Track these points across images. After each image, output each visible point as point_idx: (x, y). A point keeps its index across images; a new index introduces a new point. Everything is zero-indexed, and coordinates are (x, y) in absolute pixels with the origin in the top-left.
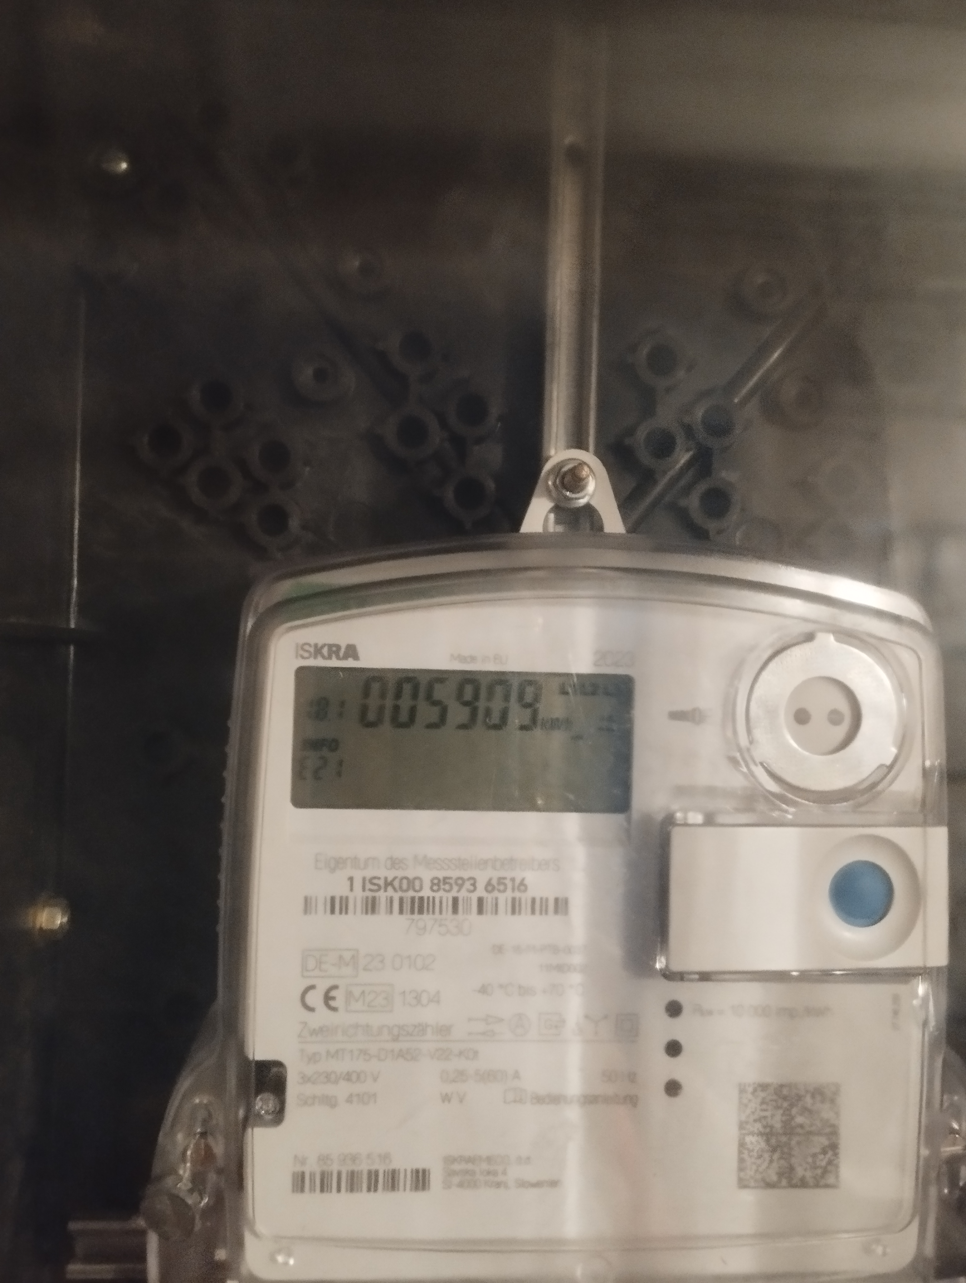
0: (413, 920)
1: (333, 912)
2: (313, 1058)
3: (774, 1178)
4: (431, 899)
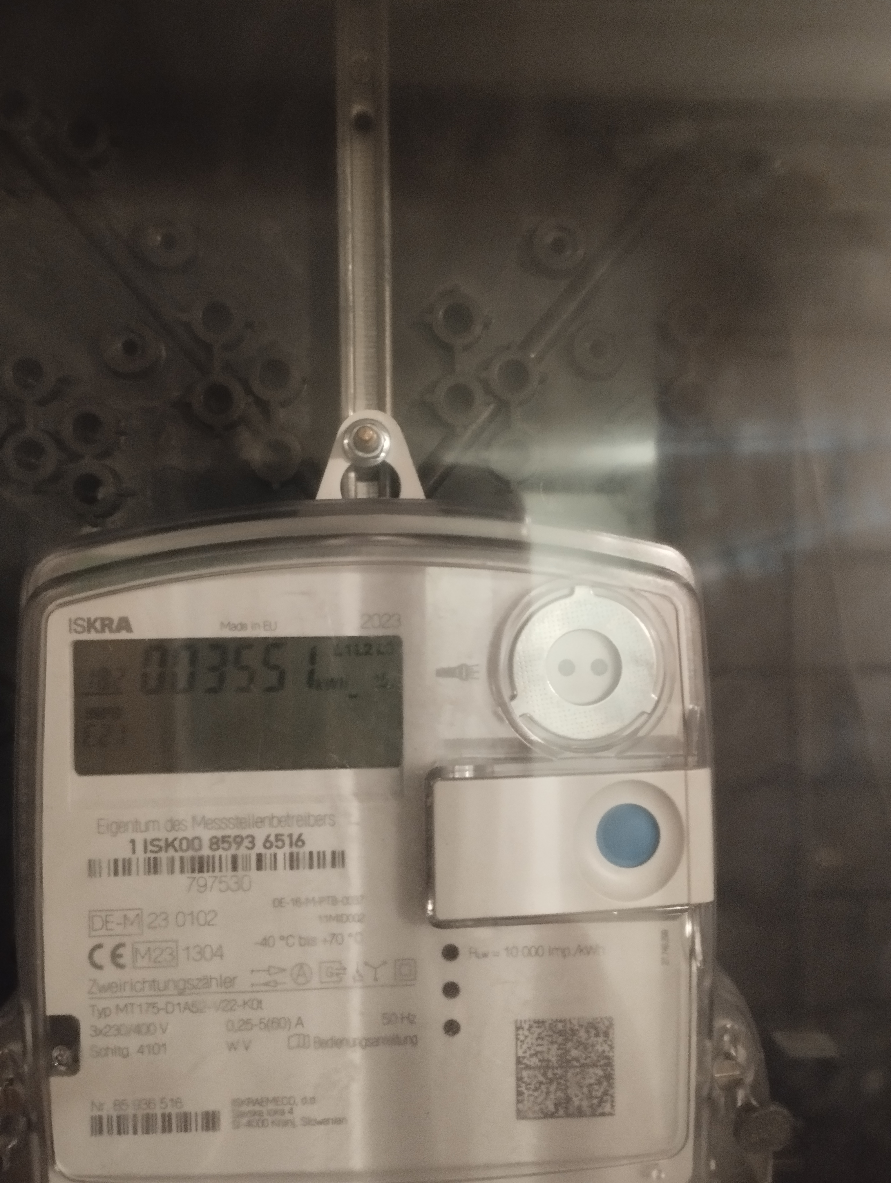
0: (194, 878)
1: (116, 874)
2: (103, 1013)
3: (552, 1108)
4: (211, 857)
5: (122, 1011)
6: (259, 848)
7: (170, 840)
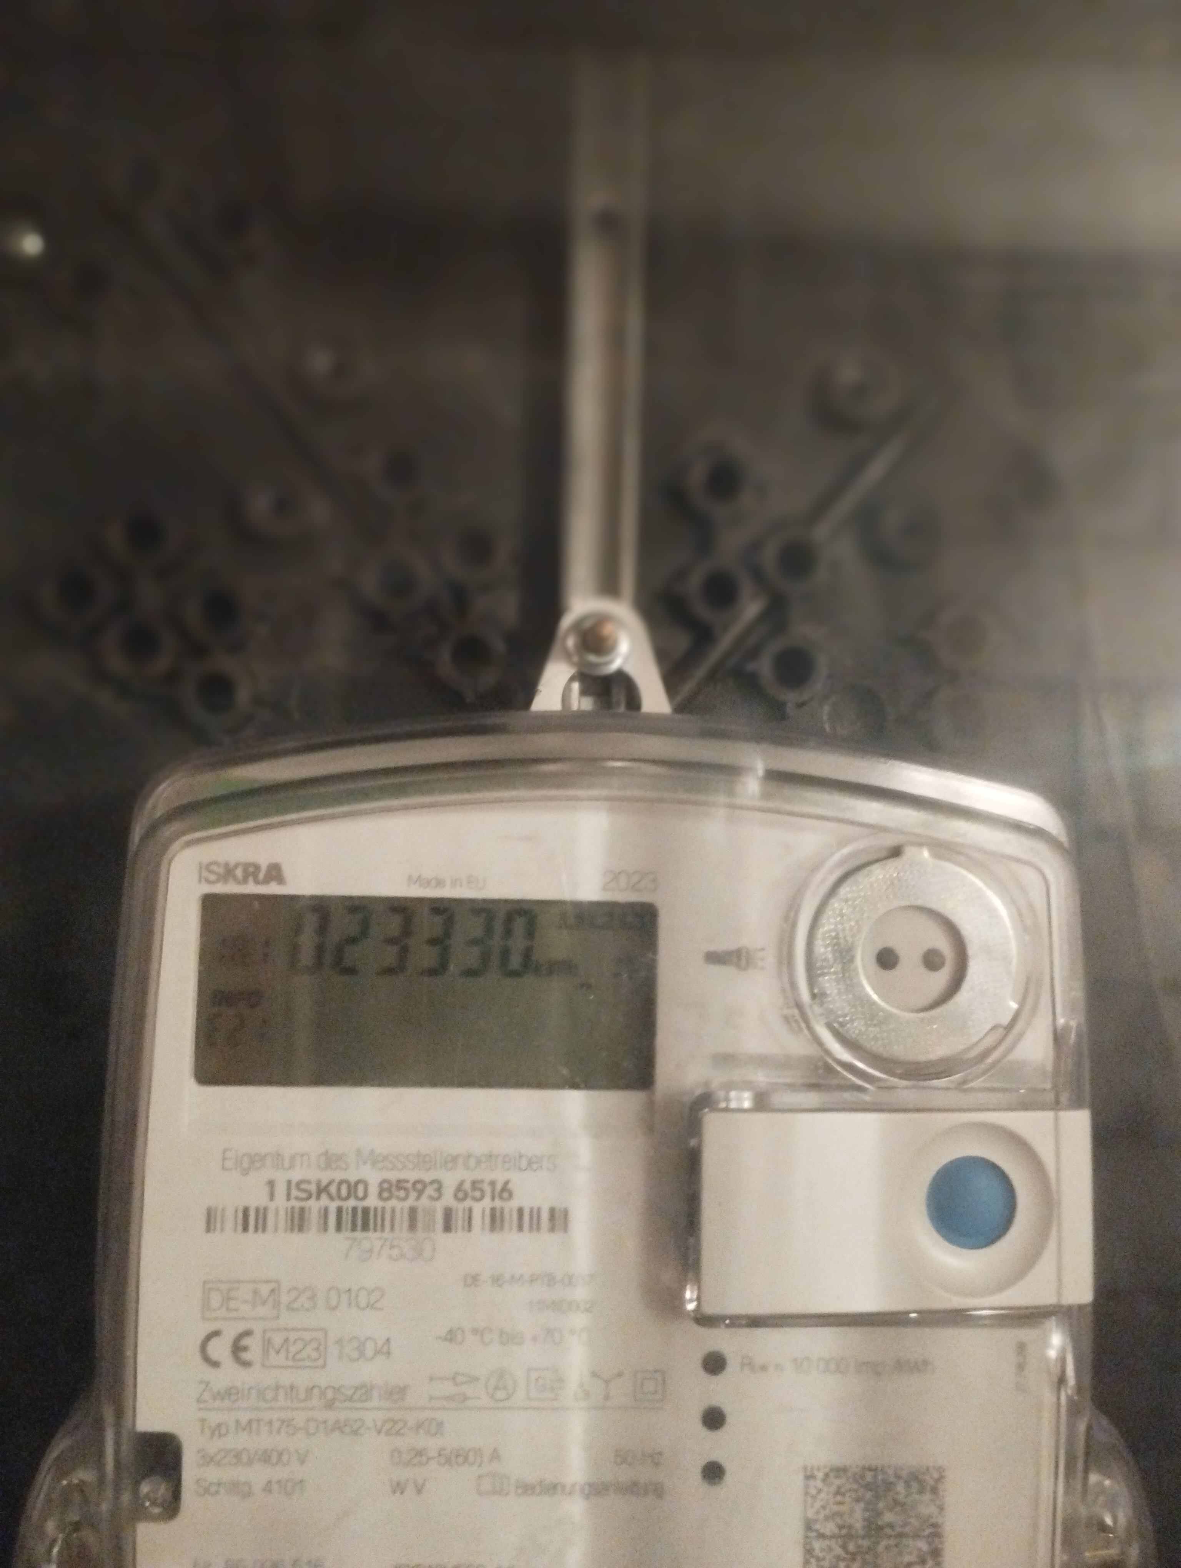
0: (355, 1239)
1: (245, 1228)
2: (218, 1431)
4: (379, 1210)
5: (244, 1429)
6: (448, 1199)
7: (324, 1183)
